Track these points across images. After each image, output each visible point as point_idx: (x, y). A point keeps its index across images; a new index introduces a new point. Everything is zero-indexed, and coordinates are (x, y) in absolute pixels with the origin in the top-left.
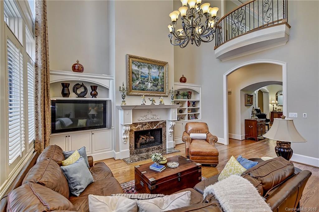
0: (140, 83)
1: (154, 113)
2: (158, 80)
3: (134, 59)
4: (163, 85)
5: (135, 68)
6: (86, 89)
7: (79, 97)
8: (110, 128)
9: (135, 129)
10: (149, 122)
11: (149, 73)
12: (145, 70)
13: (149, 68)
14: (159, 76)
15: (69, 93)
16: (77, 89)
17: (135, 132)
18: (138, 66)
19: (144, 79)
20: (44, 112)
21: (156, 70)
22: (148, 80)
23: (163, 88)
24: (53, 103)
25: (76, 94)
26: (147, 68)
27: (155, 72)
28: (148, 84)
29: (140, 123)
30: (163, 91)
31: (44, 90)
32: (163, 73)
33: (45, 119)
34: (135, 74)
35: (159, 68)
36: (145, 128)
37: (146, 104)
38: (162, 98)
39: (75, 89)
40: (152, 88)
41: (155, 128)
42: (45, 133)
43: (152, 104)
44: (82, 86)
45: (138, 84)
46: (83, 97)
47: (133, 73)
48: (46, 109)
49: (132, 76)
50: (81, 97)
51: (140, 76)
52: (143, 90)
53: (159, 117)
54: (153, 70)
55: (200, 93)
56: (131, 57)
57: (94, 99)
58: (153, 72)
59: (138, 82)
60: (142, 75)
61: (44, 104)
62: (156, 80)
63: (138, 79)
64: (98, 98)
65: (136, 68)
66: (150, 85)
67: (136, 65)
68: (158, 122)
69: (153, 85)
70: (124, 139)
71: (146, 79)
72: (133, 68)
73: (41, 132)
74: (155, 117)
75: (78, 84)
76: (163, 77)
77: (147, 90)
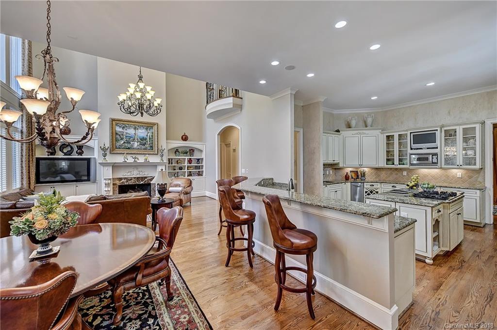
0: (125, 143)
1: (140, 170)
2: (146, 139)
3: (117, 122)
4: (152, 143)
5: (118, 129)
6: (72, 148)
7: (65, 155)
8: (95, 182)
9: (118, 183)
10: (135, 178)
11: (135, 134)
12: (131, 131)
13: (135, 129)
14: (147, 136)
15: (56, 152)
16: (63, 148)
17: (119, 186)
18: (123, 128)
19: (129, 139)
20: (29, 167)
21: (144, 131)
22: (134, 139)
23: (152, 147)
24: (38, 160)
25: (63, 152)
26: (133, 129)
27: (142, 133)
28: (134, 143)
29: (125, 178)
30: (152, 149)
31: (29, 150)
32: (153, 133)
33: (29, 173)
34: (119, 135)
35: (147, 129)
36: (130, 183)
37: (128, 161)
38: (147, 156)
39: (62, 148)
40: (139, 147)
41: (142, 183)
42: (29, 184)
43: (135, 161)
44: (67, 146)
45: (123, 143)
46: (70, 155)
47: (116, 134)
48: (30, 165)
49: (115, 137)
50: (67, 155)
51: (125, 137)
52: (129, 148)
53: (147, 173)
54: (140, 131)
55: (204, 151)
56: (113, 120)
57: (80, 157)
58: (140, 132)
59: (123, 142)
60: (128, 135)
61: (29, 161)
62: (143, 139)
63: (122, 139)
64: (83, 156)
65: (121, 130)
66: (136, 145)
67: (120, 127)
68: (146, 177)
69: (140, 144)
70: (106, 191)
71: (132, 139)
72: (116, 129)
73: (25, 183)
74: (141, 173)
75: (64, 144)
76: (152, 136)
77: (133, 149)
